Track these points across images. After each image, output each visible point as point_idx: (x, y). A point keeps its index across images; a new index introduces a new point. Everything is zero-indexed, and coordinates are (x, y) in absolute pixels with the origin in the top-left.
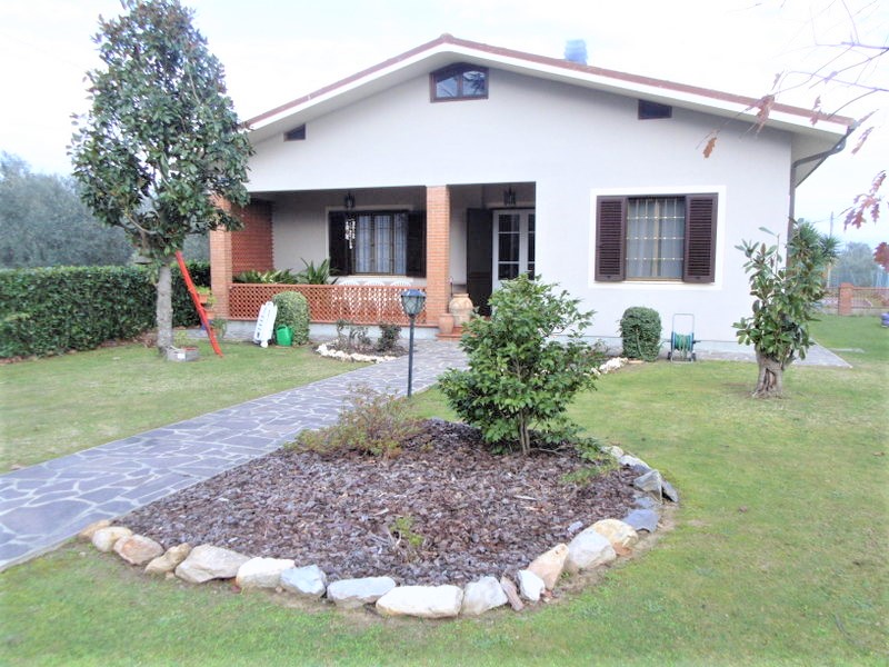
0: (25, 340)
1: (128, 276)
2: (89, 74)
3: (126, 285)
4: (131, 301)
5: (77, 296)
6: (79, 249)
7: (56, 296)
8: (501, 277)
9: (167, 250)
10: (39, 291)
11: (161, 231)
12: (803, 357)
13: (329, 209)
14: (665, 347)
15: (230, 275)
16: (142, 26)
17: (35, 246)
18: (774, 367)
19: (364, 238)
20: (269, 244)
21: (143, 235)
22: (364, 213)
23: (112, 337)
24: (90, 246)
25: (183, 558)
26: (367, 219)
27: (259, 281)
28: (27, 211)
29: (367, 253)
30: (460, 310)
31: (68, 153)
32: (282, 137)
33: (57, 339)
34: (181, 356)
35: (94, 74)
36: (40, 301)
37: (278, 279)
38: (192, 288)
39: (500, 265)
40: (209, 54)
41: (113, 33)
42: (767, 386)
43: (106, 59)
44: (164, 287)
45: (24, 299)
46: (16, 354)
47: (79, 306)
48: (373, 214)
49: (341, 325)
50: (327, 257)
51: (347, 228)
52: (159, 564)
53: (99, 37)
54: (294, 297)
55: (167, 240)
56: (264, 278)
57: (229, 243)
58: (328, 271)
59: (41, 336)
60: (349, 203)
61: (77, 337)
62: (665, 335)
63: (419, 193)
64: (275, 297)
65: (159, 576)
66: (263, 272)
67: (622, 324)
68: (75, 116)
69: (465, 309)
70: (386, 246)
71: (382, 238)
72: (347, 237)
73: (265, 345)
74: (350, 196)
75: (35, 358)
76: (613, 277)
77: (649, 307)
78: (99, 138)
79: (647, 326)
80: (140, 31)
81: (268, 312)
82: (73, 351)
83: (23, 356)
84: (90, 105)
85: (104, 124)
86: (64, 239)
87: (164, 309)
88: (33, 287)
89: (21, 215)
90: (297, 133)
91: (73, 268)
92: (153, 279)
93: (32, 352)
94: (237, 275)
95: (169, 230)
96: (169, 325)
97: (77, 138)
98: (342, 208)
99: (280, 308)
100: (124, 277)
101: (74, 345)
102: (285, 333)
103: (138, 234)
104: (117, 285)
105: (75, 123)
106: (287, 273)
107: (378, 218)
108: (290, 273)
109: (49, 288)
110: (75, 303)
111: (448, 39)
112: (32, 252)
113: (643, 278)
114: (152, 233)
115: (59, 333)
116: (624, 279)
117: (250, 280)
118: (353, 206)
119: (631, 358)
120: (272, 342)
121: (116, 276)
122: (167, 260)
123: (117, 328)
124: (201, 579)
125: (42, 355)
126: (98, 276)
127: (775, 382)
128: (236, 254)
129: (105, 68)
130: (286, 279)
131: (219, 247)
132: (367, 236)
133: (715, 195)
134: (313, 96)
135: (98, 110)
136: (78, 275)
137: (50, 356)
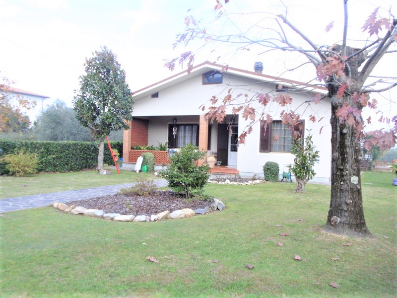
0: (55, 166)
1: (93, 146)
2: (80, 77)
3: (92, 149)
4: (94, 154)
5: (74, 152)
6: (82, 136)
7: (67, 151)
8: (232, 150)
9: (103, 136)
10: (61, 149)
11: (101, 129)
12: (312, 179)
13: (169, 123)
14: (281, 177)
15: (130, 146)
16: (99, 60)
17: (66, 134)
18: (301, 182)
19: (181, 134)
20: (146, 136)
21: (95, 130)
22: (181, 125)
23: (86, 167)
24: (85, 136)
25: (73, 208)
26: (183, 127)
27: (140, 149)
28: (64, 121)
29: (182, 139)
30: (211, 162)
31: (72, 102)
32: (150, 96)
33: (66, 167)
34: (105, 173)
35: (82, 77)
36: (62, 153)
37: (148, 148)
38: (111, 150)
39: (231, 146)
40: (121, 69)
41: (89, 63)
42: (299, 189)
43: (87, 71)
44: (101, 149)
45: (56, 152)
46: (52, 171)
47: (75, 155)
48: (185, 125)
49: (164, 165)
50: (167, 141)
51: (174, 130)
52: (67, 210)
53: (85, 65)
54: (149, 155)
55: (103, 132)
56: (142, 148)
57: (130, 134)
58: (167, 146)
59: (61, 165)
60: (175, 121)
61: (73, 166)
62: (281, 173)
63: (197, 118)
64: (142, 154)
65: (67, 213)
66: (143, 146)
67: (264, 167)
68: (75, 90)
69: (212, 162)
70: (189, 137)
71: (188, 135)
72: (173, 133)
73: (138, 172)
74: (175, 118)
75: (58, 173)
76: (266, 151)
77: (274, 162)
78: (83, 97)
79: (273, 169)
80: (98, 62)
81: (140, 160)
82: (71, 171)
83: (54, 172)
84: (80, 86)
85: (84, 93)
86: (76, 132)
87: (101, 157)
88: (59, 148)
89: (62, 122)
90: (155, 95)
91: (73, 142)
92: (98, 145)
93: (57, 171)
94: (132, 146)
95: (104, 129)
96: (102, 162)
97: (75, 98)
98: (172, 123)
99: (144, 158)
100: (92, 146)
101: (72, 169)
102: (145, 168)
103: (93, 130)
104: (89, 149)
105: (75, 93)
106: (152, 147)
107: (187, 127)
108: (153, 147)
109: (65, 148)
110: (73, 154)
111: (207, 62)
112: (64, 137)
113: (278, 152)
114: (98, 130)
115: (67, 164)
116: (270, 151)
117: (137, 149)
118: (176, 122)
119: (267, 180)
120: (140, 171)
121: (88, 145)
122: (103, 139)
123: (88, 164)
124: (76, 213)
125: (61, 172)
126: (82, 145)
127: (301, 188)
128: (132, 139)
129: (86, 74)
130: (151, 149)
131: (126, 137)
132: (183, 133)
133: (304, 120)
134: (160, 82)
135: (82, 89)
136: (75, 144)
137: (63, 172)
